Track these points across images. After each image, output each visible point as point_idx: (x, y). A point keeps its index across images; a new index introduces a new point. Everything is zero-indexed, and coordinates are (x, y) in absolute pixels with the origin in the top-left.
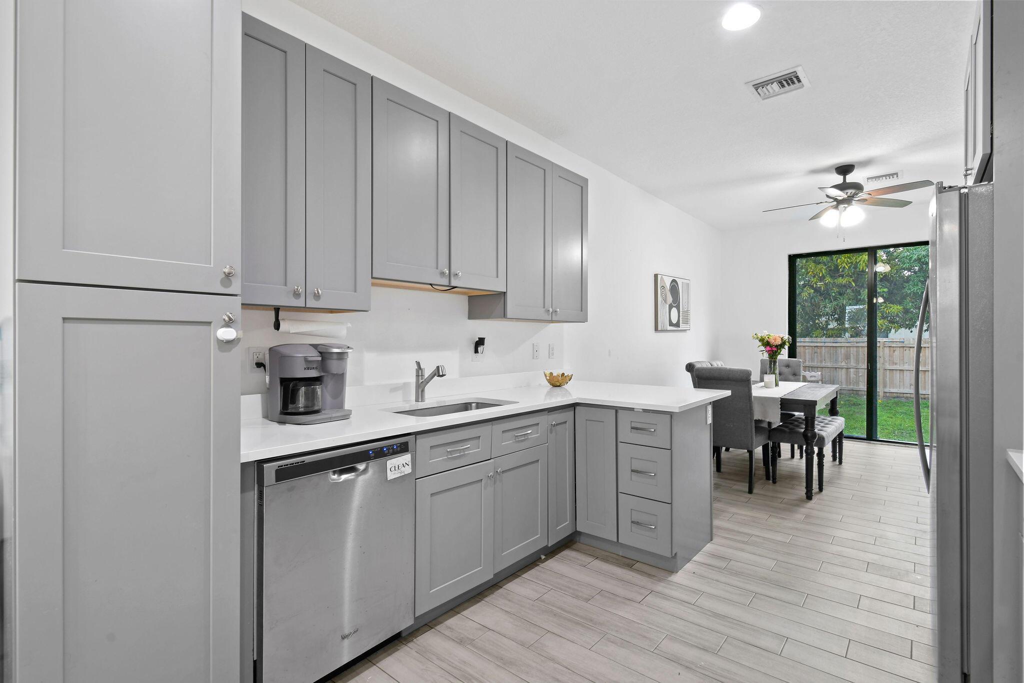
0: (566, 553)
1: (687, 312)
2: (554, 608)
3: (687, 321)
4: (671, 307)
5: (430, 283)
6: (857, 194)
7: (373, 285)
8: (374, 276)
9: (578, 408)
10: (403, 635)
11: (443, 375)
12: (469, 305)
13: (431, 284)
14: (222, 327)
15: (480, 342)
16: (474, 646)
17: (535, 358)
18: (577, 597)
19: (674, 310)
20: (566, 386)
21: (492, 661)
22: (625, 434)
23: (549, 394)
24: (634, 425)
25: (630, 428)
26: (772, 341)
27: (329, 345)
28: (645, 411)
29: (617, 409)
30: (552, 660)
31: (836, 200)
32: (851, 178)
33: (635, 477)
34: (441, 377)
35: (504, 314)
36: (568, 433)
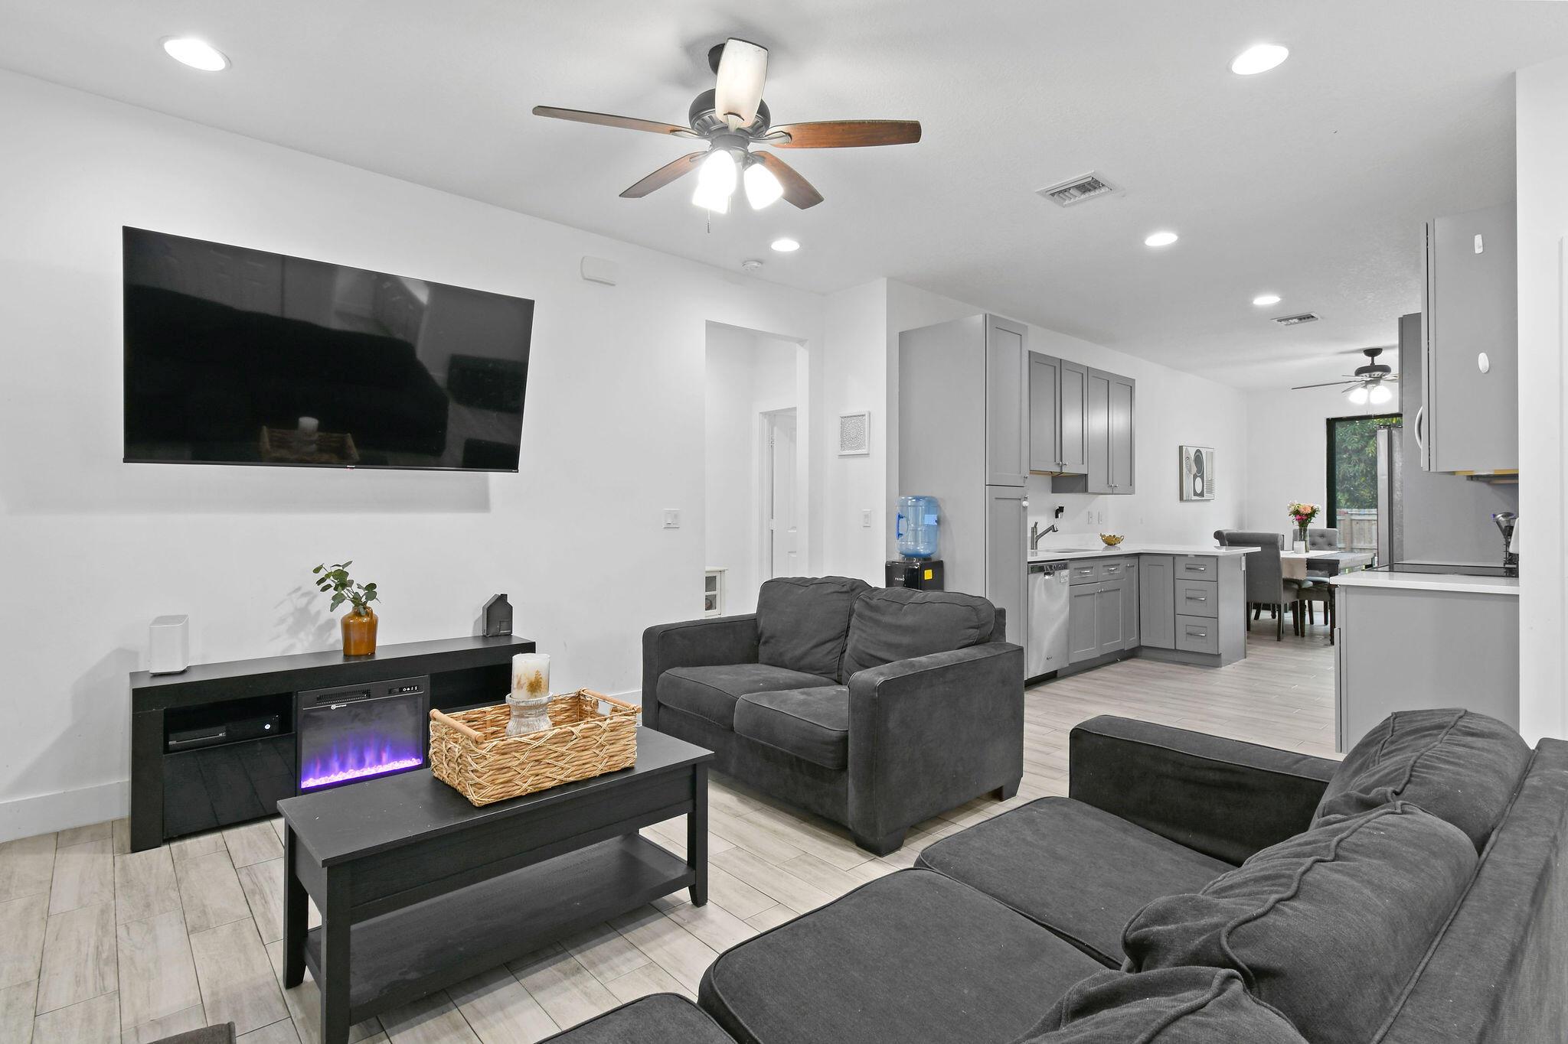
1: (1211, 482)
3: (1210, 491)
4: (1195, 477)
6: (1383, 376)
9: (1141, 557)
10: (1058, 675)
11: (1056, 531)
12: (1053, 483)
13: (1049, 472)
15: (1061, 509)
17: (1090, 523)
19: (1198, 480)
20: (1121, 543)
22: (1181, 572)
23: (1105, 549)
24: (1187, 566)
25: (1185, 568)
26: (1302, 510)
28: (1196, 556)
29: (1174, 556)
33: (1189, 603)
34: (1054, 531)
35: (1085, 490)
36: (1135, 575)
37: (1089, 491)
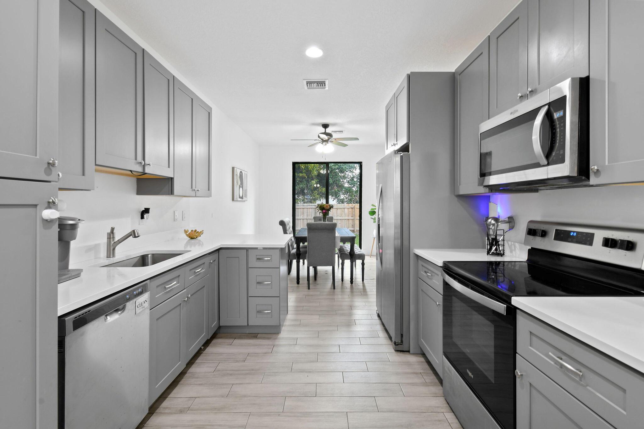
0: (214, 341)
1: (246, 190)
2: (228, 372)
3: (246, 196)
5: (131, 169)
6: (330, 138)
7: (96, 171)
8: (97, 163)
9: (221, 251)
11: (138, 236)
12: (137, 185)
13: (131, 171)
14: (46, 208)
15: (147, 211)
16: (192, 410)
17: (175, 220)
18: (237, 361)
19: (241, 188)
20: (199, 238)
21: (210, 413)
22: (253, 262)
24: (258, 257)
25: (255, 259)
26: (326, 207)
27: (64, 218)
28: (264, 248)
29: (247, 249)
30: (245, 396)
31: (322, 139)
32: (329, 130)
33: (259, 286)
34: (135, 237)
35: (171, 192)
36: (216, 267)
37: (175, 194)
